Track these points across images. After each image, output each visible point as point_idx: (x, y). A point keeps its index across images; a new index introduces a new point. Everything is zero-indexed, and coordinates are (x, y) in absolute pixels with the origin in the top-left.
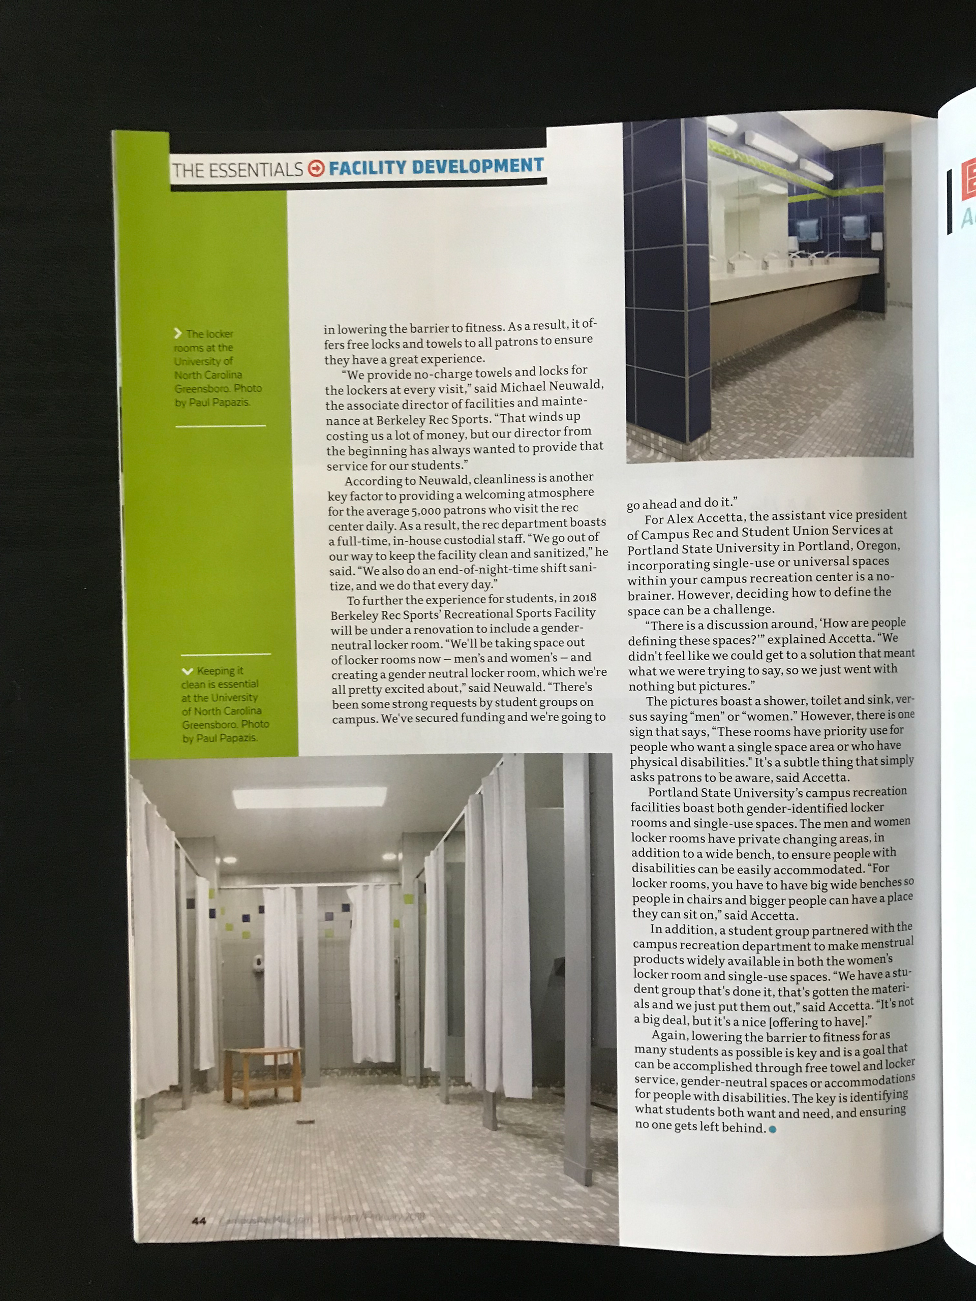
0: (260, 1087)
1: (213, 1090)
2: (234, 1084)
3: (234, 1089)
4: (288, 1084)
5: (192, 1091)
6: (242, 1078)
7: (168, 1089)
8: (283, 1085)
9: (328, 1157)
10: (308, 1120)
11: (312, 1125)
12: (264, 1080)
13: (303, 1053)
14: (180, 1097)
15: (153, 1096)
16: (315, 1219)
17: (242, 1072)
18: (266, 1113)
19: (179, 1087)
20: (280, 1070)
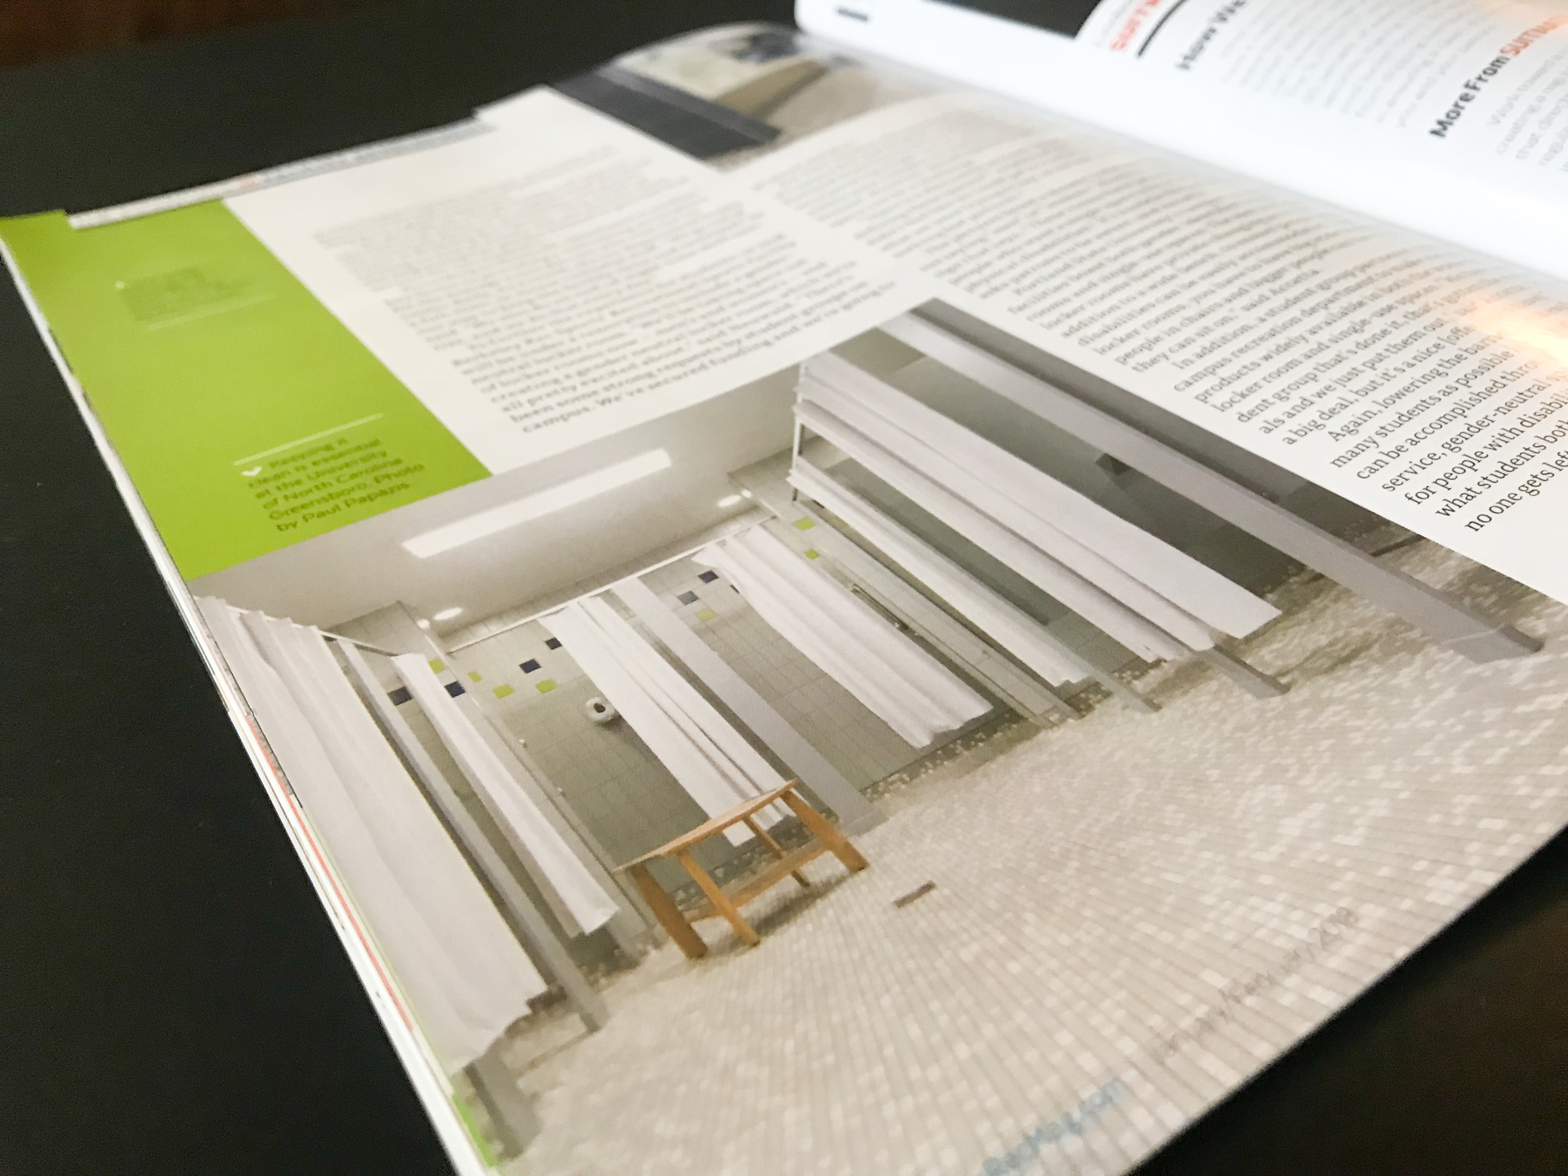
0: (756, 889)
1: (644, 953)
2: (687, 915)
3: (696, 926)
4: (815, 852)
5: (593, 984)
6: (701, 893)
7: (526, 1011)
8: (803, 859)
9: (1028, 930)
10: (915, 888)
11: (933, 893)
12: (754, 873)
13: (800, 786)
14: (568, 1011)
15: (496, 1047)
16: (1130, 1076)
17: (693, 882)
18: (810, 927)
19: (555, 990)
20: (776, 837)
